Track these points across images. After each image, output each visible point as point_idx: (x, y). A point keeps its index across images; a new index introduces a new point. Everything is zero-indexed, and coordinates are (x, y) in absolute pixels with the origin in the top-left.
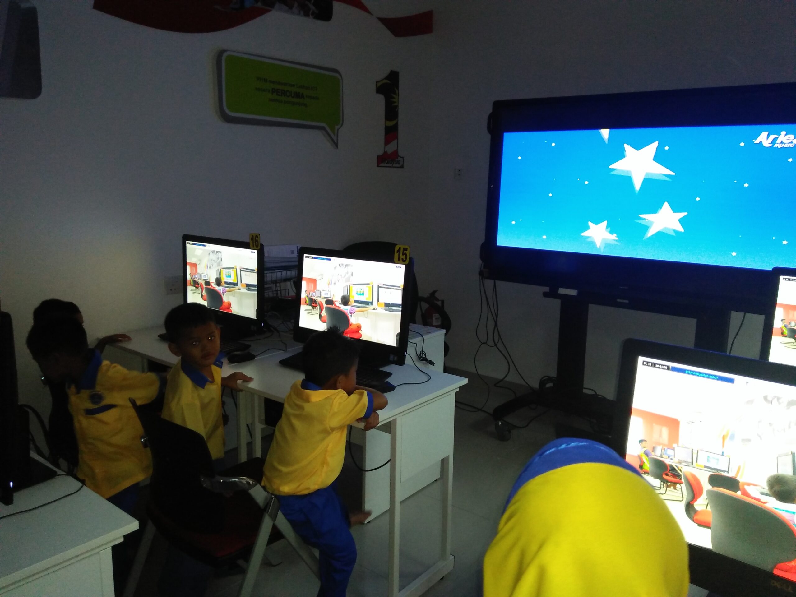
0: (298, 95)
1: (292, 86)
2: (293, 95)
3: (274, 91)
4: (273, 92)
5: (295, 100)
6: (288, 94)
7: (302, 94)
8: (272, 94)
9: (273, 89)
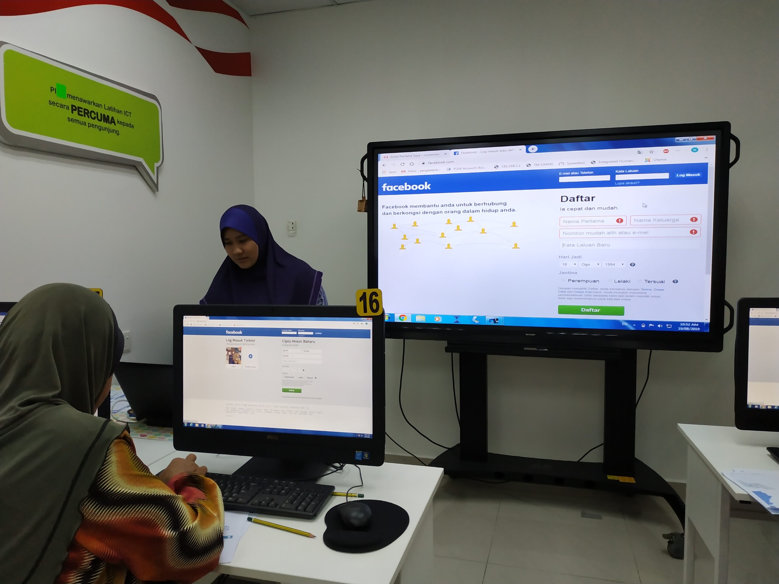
0: (106, 119)
1: (98, 105)
2: (99, 118)
3: (74, 108)
4: (73, 110)
5: (103, 124)
6: (93, 115)
7: (113, 118)
8: (72, 112)
9: (73, 106)
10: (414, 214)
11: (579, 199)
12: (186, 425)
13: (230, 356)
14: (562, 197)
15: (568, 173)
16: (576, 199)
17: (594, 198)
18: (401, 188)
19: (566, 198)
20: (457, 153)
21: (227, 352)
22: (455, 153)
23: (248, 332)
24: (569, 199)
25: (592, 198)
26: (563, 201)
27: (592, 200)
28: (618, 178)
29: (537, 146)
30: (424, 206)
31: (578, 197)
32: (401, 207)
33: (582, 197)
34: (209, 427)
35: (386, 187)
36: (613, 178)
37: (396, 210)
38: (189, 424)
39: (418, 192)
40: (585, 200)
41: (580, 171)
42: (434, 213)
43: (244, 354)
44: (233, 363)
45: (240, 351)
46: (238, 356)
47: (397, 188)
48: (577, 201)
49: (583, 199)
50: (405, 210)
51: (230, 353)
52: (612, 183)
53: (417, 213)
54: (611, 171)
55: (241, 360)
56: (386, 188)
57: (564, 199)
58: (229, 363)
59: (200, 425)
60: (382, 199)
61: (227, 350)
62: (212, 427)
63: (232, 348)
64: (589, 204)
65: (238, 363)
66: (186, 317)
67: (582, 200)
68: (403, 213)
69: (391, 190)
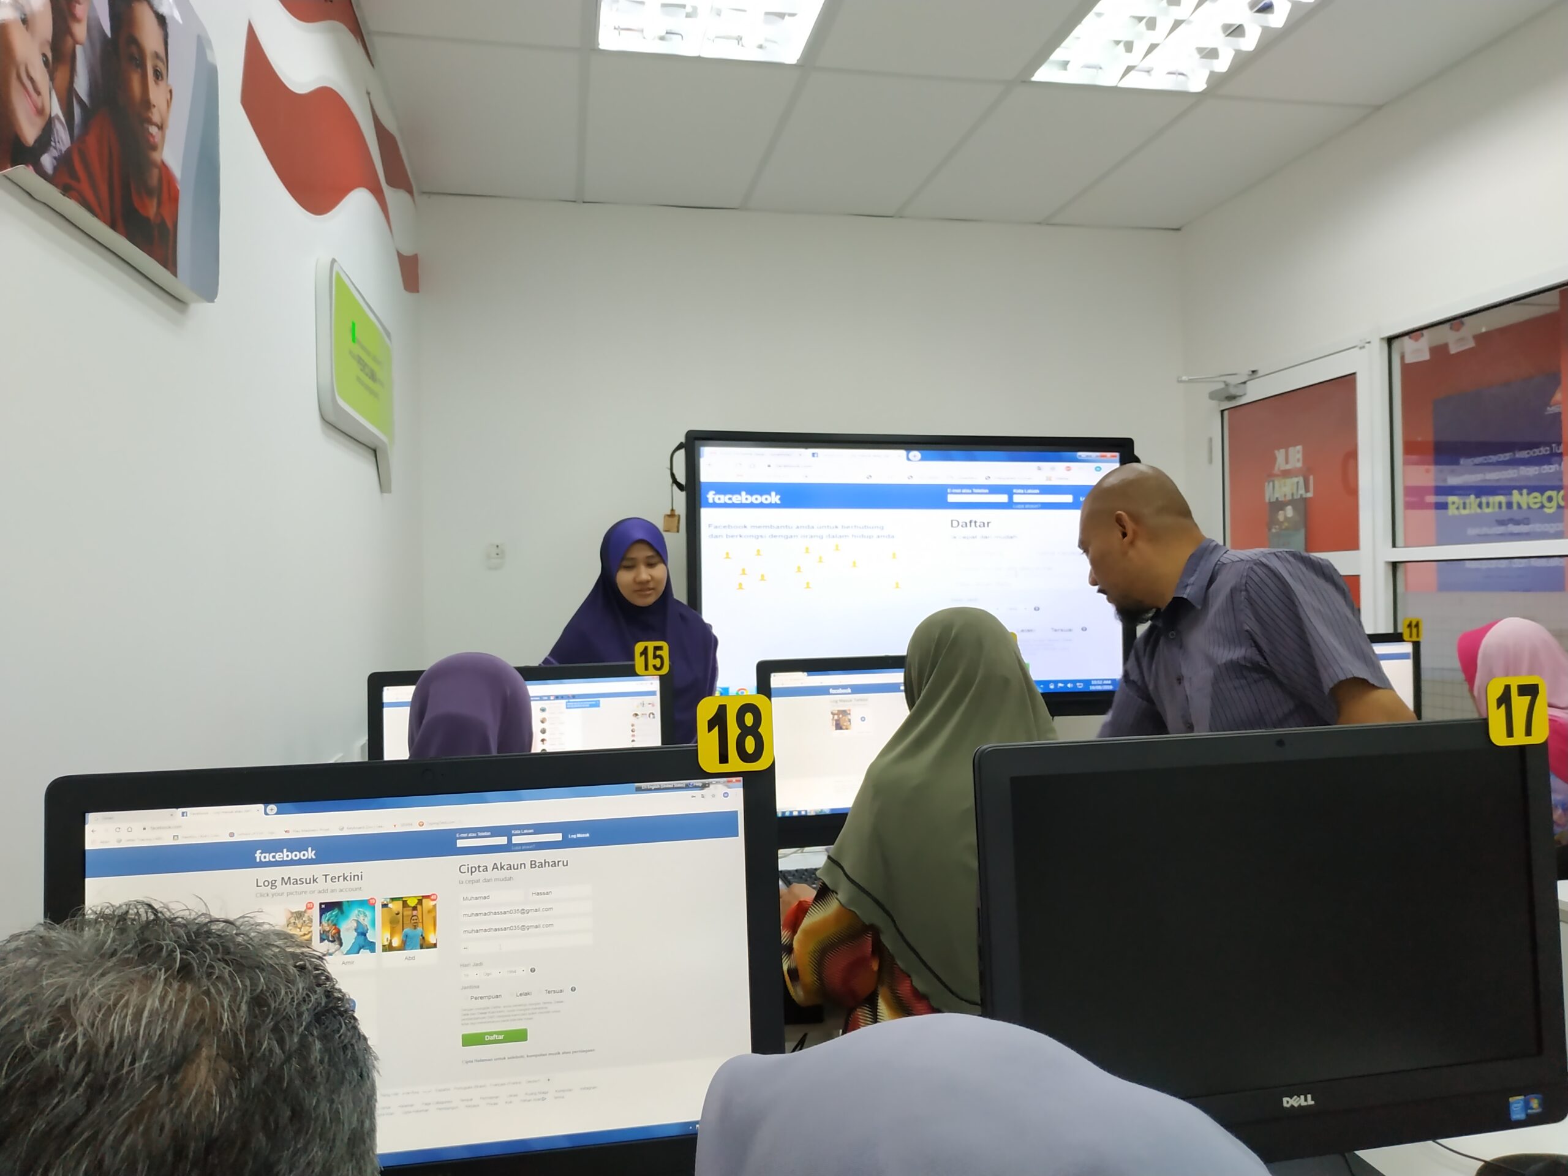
0: (372, 375)
3: (360, 361)
5: (371, 384)
6: (366, 370)
7: (375, 373)
10: (757, 537)
11: (973, 524)
12: (780, 815)
13: (836, 720)
14: (952, 521)
15: (959, 491)
16: (968, 524)
17: (990, 524)
18: (736, 499)
19: (957, 523)
20: (816, 455)
21: (832, 716)
22: (813, 455)
23: (857, 689)
24: (961, 524)
25: (988, 523)
26: (954, 525)
27: (988, 526)
28: (1017, 499)
29: (920, 453)
30: (771, 527)
31: (971, 522)
32: (737, 527)
33: (975, 522)
34: (813, 814)
35: (714, 496)
36: (1011, 498)
37: (730, 532)
38: (784, 813)
39: (761, 505)
40: (980, 526)
41: (972, 488)
42: (787, 537)
43: (855, 717)
44: (841, 728)
45: (849, 714)
46: (847, 719)
47: (730, 499)
48: (971, 526)
49: (978, 524)
50: (743, 532)
51: (836, 717)
52: (1010, 505)
53: (761, 536)
54: (1008, 490)
55: (850, 724)
56: (713, 499)
57: (955, 524)
58: (836, 729)
59: (800, 812)
60: (706, 515)
61: (832, 713)
62: (816, 812)
63: (838, 711)
64: (984, 531)
65: (847, 729)
66: (774, 676)
67: (976, 526)
68: (740, 536)
69: (722, 501)
